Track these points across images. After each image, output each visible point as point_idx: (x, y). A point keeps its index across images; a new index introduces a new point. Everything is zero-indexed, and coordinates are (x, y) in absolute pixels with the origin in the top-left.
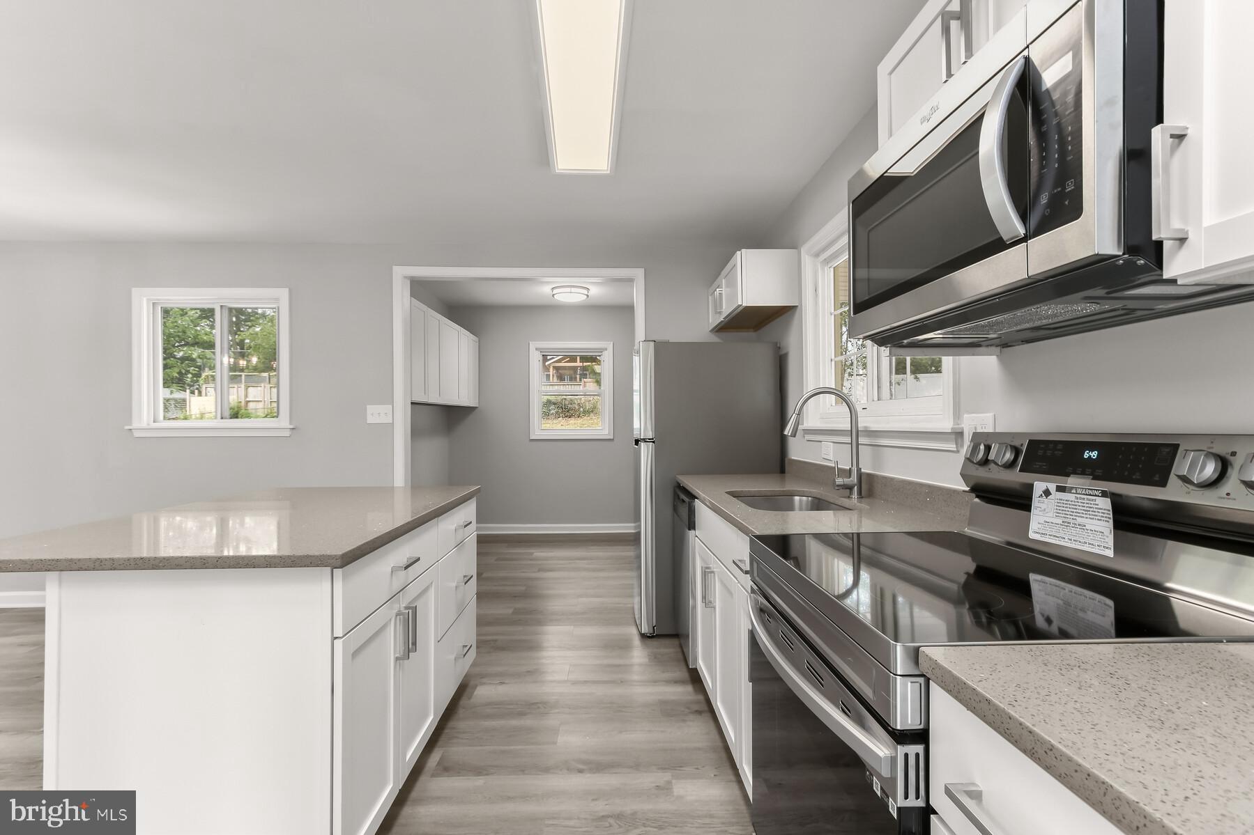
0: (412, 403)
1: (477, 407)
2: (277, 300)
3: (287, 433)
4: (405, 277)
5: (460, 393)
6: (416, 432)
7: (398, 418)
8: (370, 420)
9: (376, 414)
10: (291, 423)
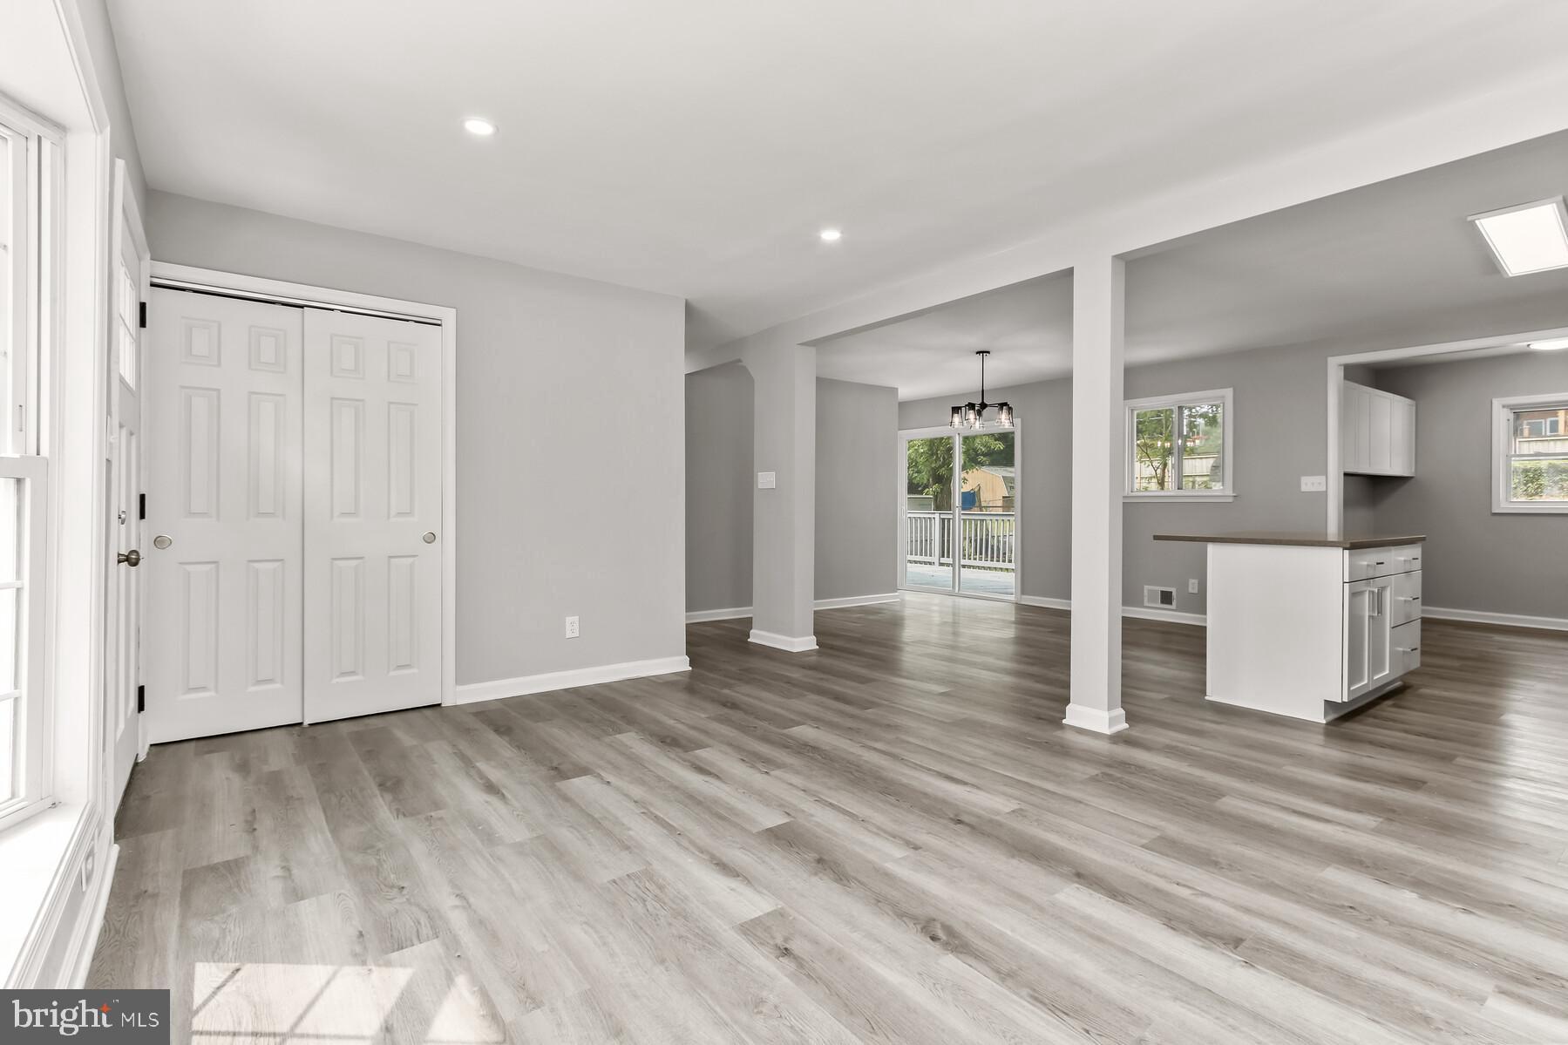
0: (1346, 475)
1: (1412, 477)
2: (1223, 397)
3: (1231, 500)
4: (1340, 365)
5: (1392, 464)
6: (1348, 503)
7: (1332, 487)
8: (1304, 488)
9: (1309, 484)
10: (1234, 492)
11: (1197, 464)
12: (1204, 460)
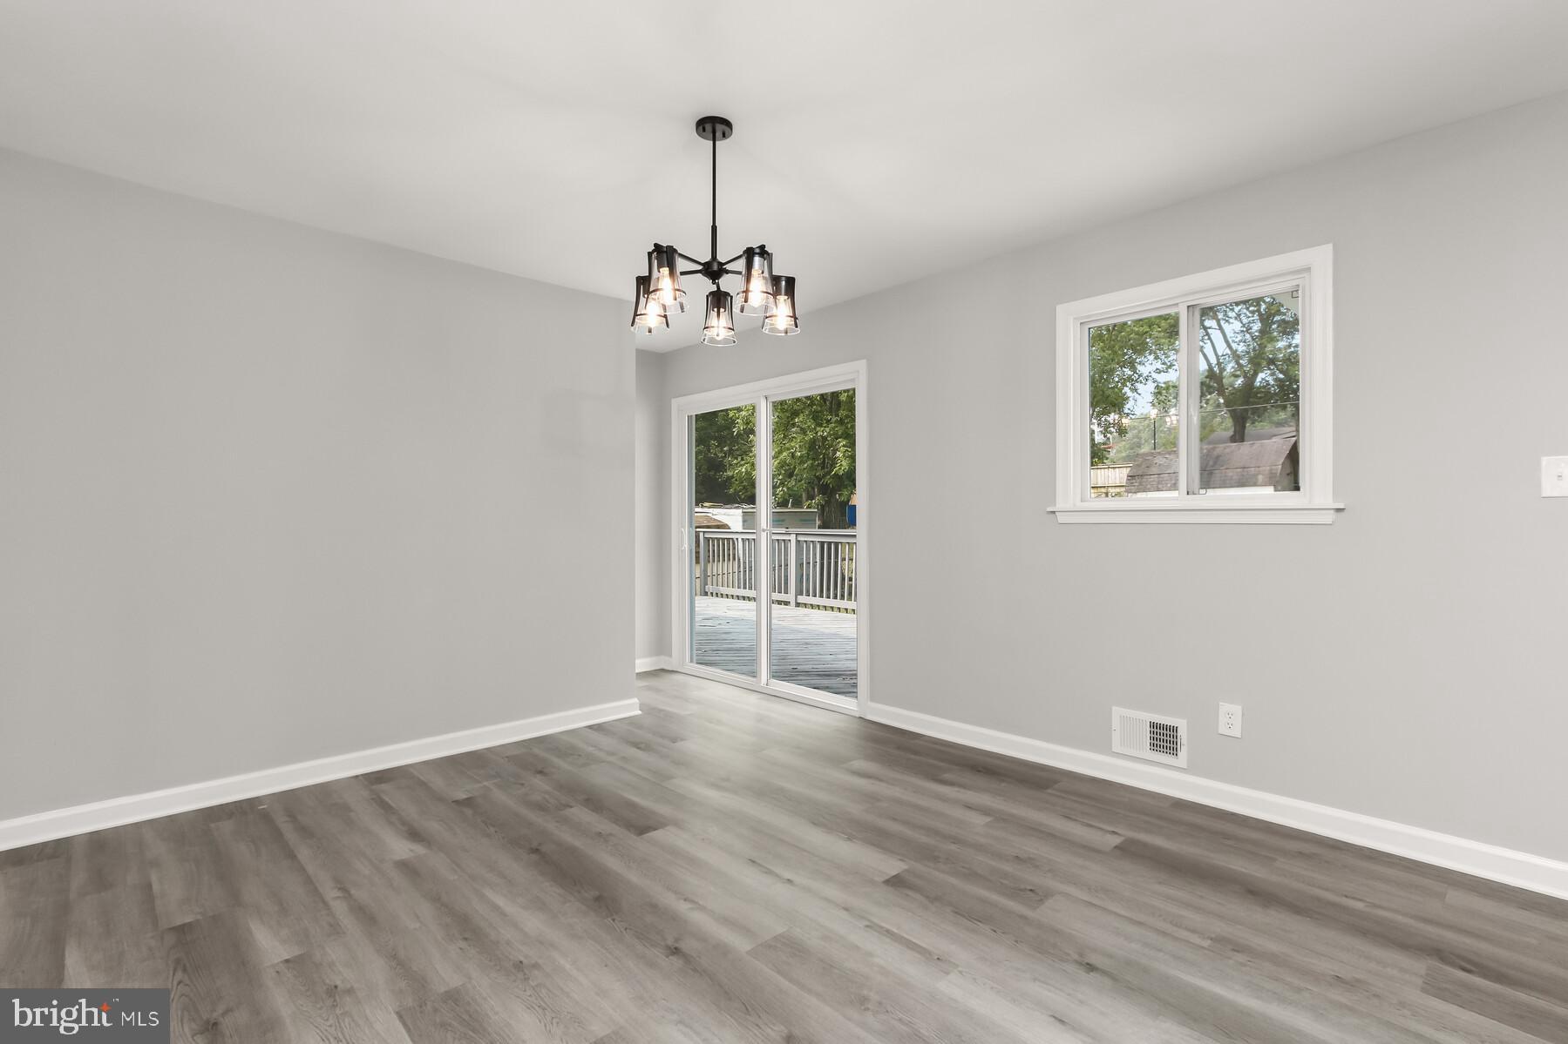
3: (1329, 518)
9: (1566, 477)
10: (1335, 500)
11: (1110, 474)
12: (1117, 469)
